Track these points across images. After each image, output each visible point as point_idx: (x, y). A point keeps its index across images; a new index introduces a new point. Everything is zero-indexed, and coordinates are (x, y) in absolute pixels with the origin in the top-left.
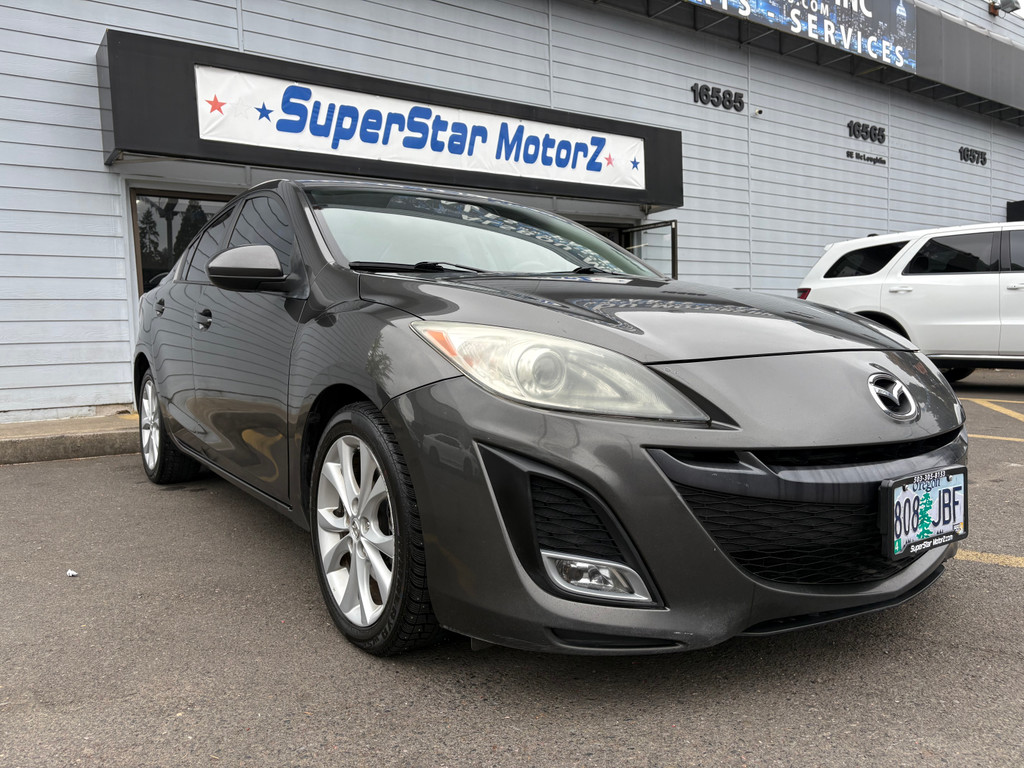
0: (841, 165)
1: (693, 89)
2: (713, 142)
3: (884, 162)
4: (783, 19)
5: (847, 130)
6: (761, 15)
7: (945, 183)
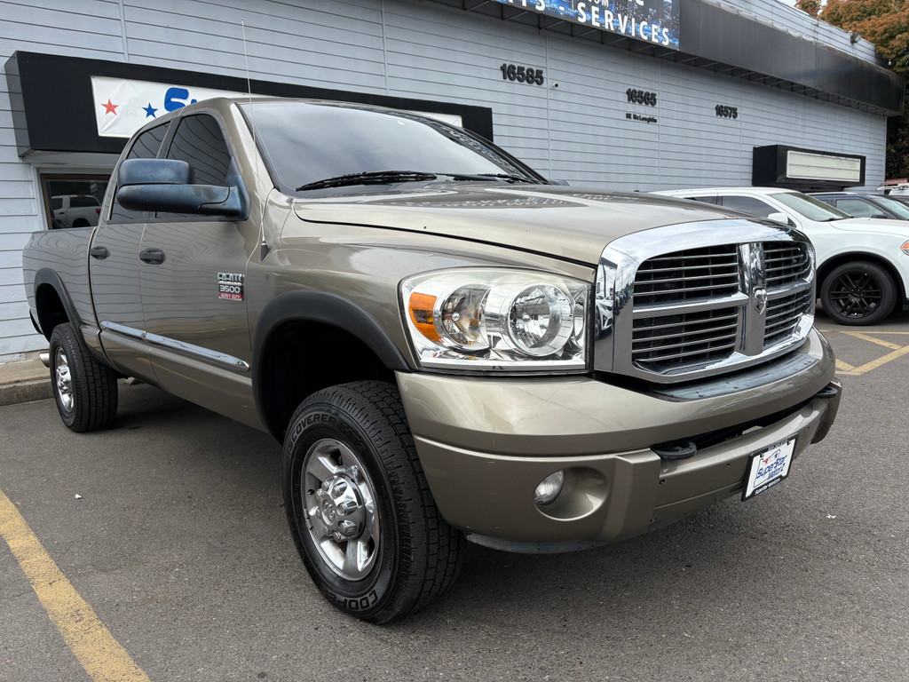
0: (622, 125)
1: (503, 68)
2: (520, 111)
3: (655, 121)
4: (571, 12)
5: (627, 96)
6: (554, 9)
7: (703, 135)
